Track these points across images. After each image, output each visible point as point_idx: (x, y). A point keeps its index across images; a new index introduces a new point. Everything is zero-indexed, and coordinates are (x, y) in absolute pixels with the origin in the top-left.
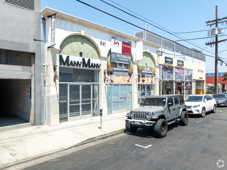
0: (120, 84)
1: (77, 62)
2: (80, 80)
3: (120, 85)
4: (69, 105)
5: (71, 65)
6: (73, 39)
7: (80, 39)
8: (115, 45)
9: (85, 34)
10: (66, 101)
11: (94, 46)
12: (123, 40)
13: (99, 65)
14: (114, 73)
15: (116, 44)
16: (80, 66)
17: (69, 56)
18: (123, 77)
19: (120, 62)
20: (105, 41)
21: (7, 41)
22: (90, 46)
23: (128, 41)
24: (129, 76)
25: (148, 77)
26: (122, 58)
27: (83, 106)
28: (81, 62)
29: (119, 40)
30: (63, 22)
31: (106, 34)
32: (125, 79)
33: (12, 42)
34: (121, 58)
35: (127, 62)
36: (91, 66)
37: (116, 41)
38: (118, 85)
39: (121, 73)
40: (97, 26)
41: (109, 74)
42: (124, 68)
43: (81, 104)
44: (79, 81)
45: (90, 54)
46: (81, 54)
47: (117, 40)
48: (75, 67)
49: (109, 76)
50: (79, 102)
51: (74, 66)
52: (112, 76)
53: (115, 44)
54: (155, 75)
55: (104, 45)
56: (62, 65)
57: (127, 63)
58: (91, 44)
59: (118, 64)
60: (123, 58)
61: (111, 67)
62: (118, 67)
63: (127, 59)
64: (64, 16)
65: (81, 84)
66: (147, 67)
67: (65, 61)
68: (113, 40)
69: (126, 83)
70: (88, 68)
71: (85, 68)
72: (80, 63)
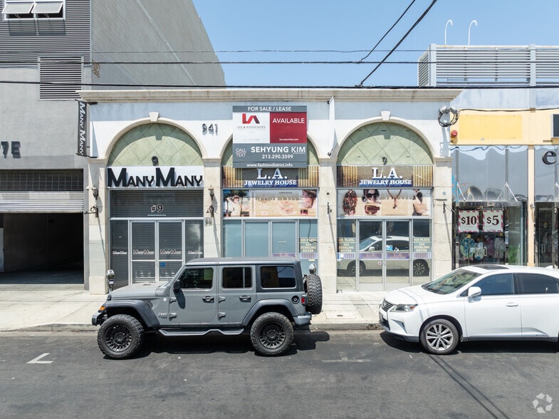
0: (270, 220)
1: (144, 177)
2: (156, 213)
3: (270, 224)
4: (130, 260)
5: (131, 184)
6: (137, 133)
7: (152, 129)
8: (246, 125)
9: (160, 119)
10: (126, 253)
11: (189, 139)
12: (272, 107)
13: (198, 179)
14: (250, 193)
15: (249, 122)
16: (150, 185)
17: (125, 169)
18: (284, 201)
19: (264, 165)
20: (214, 122)
21: (44, 156)
22: (177, 140)
23: (292, 107)
24: (309, 199)
25: (395, 198)
26: (271, 153)
27: (162, 265)
28: (153, 177)
29: (259, 111)
30: (115, 106)
31: (221, 104)
32: (291, 207)
33: (51, 158)
34: (267, 153)
35: (291, 162)
36: (177, 183)
37: (248, 115)
38: (266, 222)
39: (276, 192)
40: (188, 95)
41: (235, 196)
42: (281, 177)
43: (157, 261)
44: (153, 213)
45: (177, 157)
46: (155, 160)
47: (250, 111)
48: (141, 187)
49: (236, 201)
50: (153, 257)
51: (138, 185)
52: (245, 199)
53: (244, 122)
54: (433, 188)
55: (215, 130)
56: (114, 187)
57: (290, 165)
58: (180, 135)
59: (259, 171)
60: (276, 153)
61: (237, 178)
62: (259, 177)
63: (290, 153)
64: (111, 96)
65: (156, 220)
66: (389, 168)
67: (117, 179)
68: (238, 116)
69: (296, 215)
70: (169, 187)
71: (162, 187)
72: (150, 179)
